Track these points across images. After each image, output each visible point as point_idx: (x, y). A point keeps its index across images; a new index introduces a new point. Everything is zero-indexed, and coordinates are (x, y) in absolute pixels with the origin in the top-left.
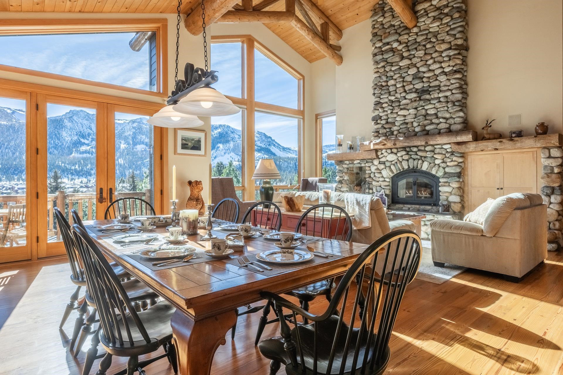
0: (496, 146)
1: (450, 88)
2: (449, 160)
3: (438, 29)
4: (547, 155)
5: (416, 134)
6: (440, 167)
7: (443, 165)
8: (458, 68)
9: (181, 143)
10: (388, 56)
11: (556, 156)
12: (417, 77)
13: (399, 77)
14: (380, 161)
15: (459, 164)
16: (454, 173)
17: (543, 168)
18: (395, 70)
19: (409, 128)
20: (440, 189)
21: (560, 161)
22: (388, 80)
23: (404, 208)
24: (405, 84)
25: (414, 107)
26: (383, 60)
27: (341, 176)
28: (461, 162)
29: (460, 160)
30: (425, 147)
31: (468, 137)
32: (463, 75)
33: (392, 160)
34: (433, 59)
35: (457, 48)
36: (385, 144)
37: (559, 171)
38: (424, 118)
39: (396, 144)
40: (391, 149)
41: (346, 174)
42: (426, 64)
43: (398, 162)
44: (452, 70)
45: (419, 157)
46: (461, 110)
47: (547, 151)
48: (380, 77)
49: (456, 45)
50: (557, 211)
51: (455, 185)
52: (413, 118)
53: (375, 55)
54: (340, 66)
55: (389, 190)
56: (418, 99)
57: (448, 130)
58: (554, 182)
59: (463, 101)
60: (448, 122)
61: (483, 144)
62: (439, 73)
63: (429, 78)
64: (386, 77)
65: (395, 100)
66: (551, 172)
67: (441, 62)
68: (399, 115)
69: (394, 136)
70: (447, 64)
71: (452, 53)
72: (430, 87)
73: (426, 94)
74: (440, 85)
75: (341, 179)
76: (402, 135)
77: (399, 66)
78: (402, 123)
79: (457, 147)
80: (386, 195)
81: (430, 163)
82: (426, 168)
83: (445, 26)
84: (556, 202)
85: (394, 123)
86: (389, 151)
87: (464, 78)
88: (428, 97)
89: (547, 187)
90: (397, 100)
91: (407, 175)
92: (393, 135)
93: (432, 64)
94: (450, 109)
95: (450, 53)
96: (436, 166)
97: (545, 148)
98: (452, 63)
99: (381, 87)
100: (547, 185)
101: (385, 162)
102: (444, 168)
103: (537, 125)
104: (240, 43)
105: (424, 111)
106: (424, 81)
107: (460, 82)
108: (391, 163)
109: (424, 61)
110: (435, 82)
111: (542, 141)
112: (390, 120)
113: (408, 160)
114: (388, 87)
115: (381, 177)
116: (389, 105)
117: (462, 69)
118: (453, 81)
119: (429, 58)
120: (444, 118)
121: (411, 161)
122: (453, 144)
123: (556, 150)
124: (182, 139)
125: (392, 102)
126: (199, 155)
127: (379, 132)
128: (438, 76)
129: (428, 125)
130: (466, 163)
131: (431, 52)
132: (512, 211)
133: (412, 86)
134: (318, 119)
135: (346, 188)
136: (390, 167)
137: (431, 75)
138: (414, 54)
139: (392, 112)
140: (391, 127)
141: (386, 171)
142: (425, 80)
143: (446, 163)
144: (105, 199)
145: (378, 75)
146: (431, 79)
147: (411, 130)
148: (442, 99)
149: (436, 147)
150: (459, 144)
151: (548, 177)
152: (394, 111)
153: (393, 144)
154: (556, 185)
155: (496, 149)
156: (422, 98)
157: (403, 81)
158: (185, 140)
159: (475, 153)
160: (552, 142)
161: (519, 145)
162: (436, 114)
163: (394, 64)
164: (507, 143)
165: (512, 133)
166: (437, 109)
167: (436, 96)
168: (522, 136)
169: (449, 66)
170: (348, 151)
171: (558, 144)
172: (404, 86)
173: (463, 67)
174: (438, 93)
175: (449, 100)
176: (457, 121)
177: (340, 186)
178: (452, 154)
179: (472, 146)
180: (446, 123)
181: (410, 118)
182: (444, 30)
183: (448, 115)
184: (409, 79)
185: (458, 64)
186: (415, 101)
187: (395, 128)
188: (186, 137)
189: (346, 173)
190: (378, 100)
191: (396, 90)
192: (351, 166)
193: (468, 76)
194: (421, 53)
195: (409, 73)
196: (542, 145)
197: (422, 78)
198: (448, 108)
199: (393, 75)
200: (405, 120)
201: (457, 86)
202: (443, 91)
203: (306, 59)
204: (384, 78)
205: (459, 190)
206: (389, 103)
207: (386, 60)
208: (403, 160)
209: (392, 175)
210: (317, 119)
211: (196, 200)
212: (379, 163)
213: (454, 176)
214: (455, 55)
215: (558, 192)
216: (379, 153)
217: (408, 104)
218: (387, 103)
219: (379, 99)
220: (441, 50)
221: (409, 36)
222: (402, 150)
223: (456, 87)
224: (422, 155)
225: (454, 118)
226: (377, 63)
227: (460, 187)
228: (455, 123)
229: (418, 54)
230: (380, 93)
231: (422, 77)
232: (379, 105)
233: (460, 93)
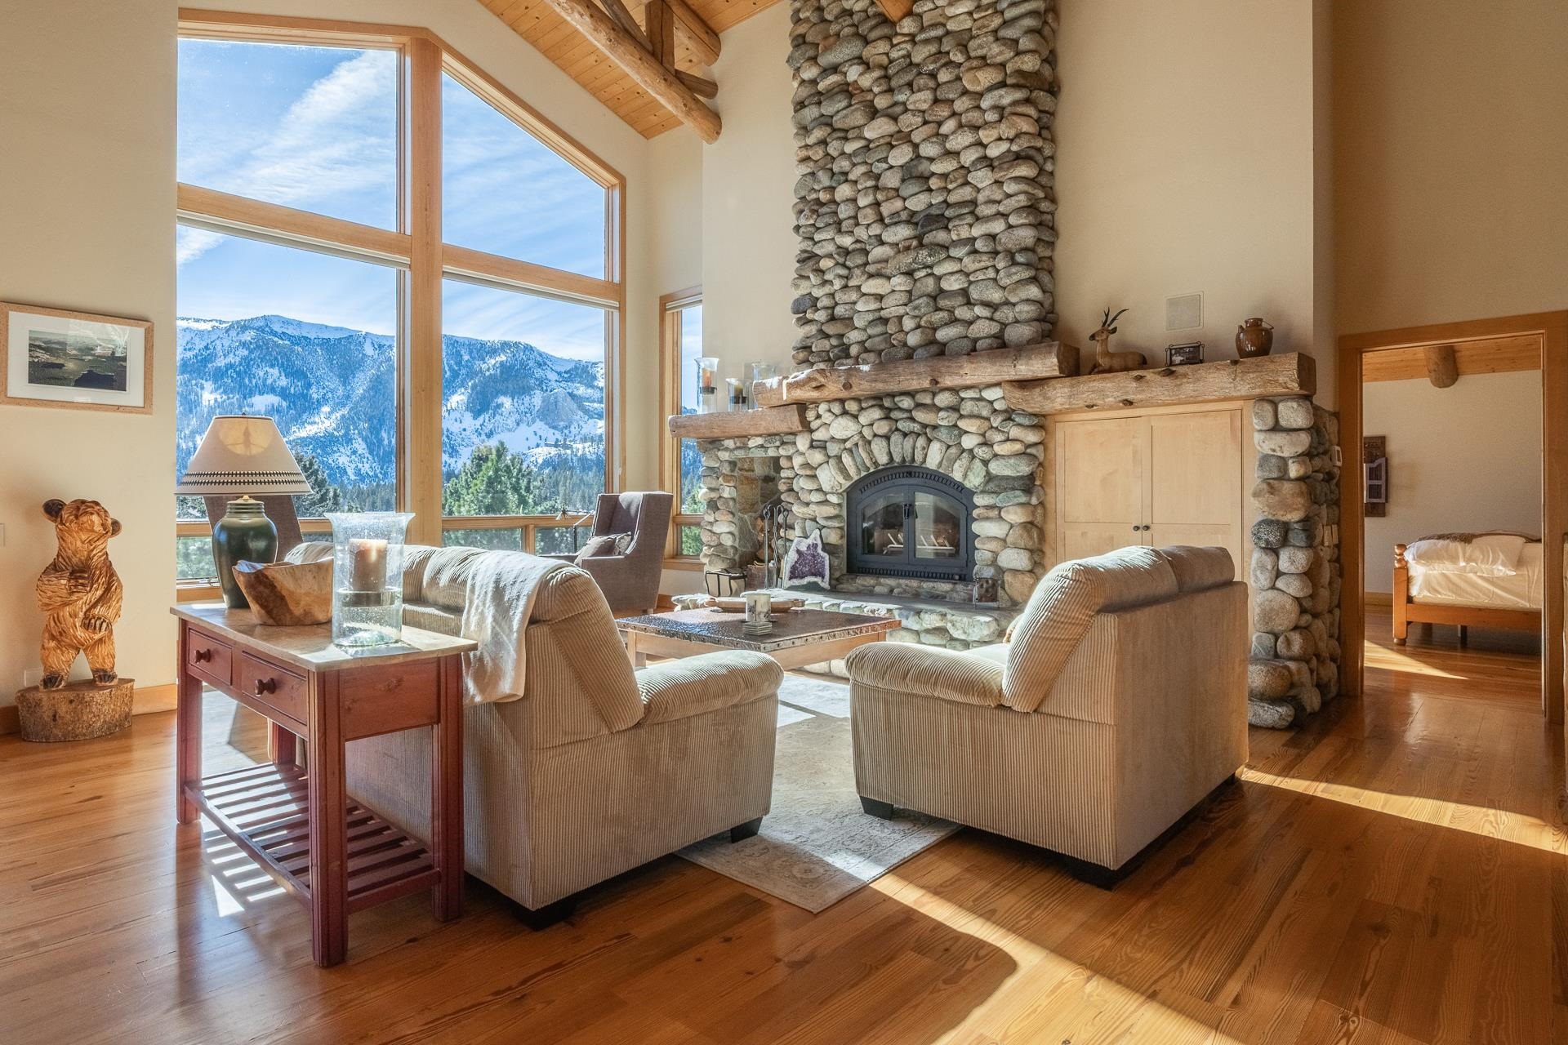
0: (1127, 393)
1: (1001, 208)
2: (998, 437)
3: (968, 24)
4: (1270, 422)
5: (910, 354)
6: (974, 457)
7: (982, 452)
8: (1026, 145)
9: (26, 359)
10: (835, 109)
11: (1295, 426)
12: (915, 174)
13: (863, 174)
14: (812, 441)
15: (1029, 451)
16: (1013, 478)
17: (1257, 463)
18: (855, 153)
19: (892, 335)
20: (976, 527)
21: (1304, 441)
22: (834, 185)
23: (878, 589)
24: (880, 197)
25: (903, 270)
26: (823, 120)
27: (713, 486)
28: (1035, 444)
29: (1032, 437)
30: (934, 394)
31: (1045, 364)
32: (1041, 171)
33: (845, 437)
34: (957, 117)
35: (1022, 82)
36: (822, 386)
37: (1302, 472)
38: (932, 304)
39: (851, 387)
40: (842, 401)
41: (729, 482)
42: (937, 134)
43: (860, 443)
44: (1009, 151)
45: (916, 427)
46: (1034, 280)
47: (1268, 407)
48: (813, 174)
49: (1020, 72)
50: (1297, 599)
51: (1015, 516)
52: (901, 302)
53: (800, 105)
54: (715, 145)
55: (839, 531)
56: (915, 243)
57: (995, 343)
58: (1288, 508)
59: (1043, 251)
60: (997, 315)
61: (1092, 387)
62: (974, 163)
63: (944, 176)
64: (830, 174)
65: (854, 246)
66: (1280, 475)
67: (977, 128)
68: (864, 295)
69: (850, 361)
70: (994, 134)
71: (1007, 97)
72: (949, 205)
73: (937, 229)
74: (976, 198)
75: (714, 495)
76: (871, 357)
77: (865, 139)
78: (872, 321)
79: (1018, 394)
80: (827, 547)
81: (949, 447)
82: (937, 462)
83: (990, 12)
84: (1293, 569)
85: (851, 319)
86: (836, 408)
87: (1044, 180)
88: (941, 236)
89: (1268, 522)
90: (858, 246)
91: (888, 484)
92: (848, 356)
93: (953, 133)
94: (1002, 273)
95: (1001, 97)
96: (964, 455)
97: (1263, 399)
98: (1006, 130)
99: (816, 207)
100: (1270, 517)
101: (826, 442)
102: (985, 463)
103: (1241, 327)
105: (931, 281)
106: (933, 187)
107: (1030, 191)
108: (842, 447)
109: (932, 125)
110: (961, 191)
111: (1252, 375)
112: (840, 311)
113: (887, 438)
114: (833, 207)
115: (817, 490)
116: (837, 264)
117: (1039, 150)
118: (1010, 188)
119: (946, 114)
120: (986, 304)
121: (896, 438)
122: (1007, 387)
123: (1295, 405)
124: (33, 347)
125: (846, 252)
126: (118, 408)
127: (811, 347)
128: (970, 172)
129: (942, 326)
130: (1051, 446)
131: (951, 96)
132: (1091, 616)
133: (898, 204)
134: (666, 310)
135: (726, 524)
136: (839, 458)
137: (951, 169)
138: (904, 104)
139: (846, 287)
140: (841, 332)
141: (827, 472)
142: (934, 183)
143: (992, 446)
145: (809, 170)
146: (951, 182)
147: (895, 342)
148: (979, 245)
149: (963, 395)
150: (1024, 384)
151: (1272, 490)
152: (851, 284)
153: (844, 386)
154: (1294, 517)
155: (1129, 403)
156: (926, 240)
157: (876, 188)
158: (47, 350)
159: (1075, 416)
160: (1281, 379)
161: (1188, 388)
162: (964, 292)
163: (850, 135)
164: (1156, 386)
165: (1173, 352)
166: (968, 275)
167: (965, 233)
168: (1201, 362)
169: (1000, 139)
170: (730, 407)
171: (1295, 386)
172: (877, 204)
173: (1039, 143)
174: (971, 226)
175: (999, 248)
176: (1020, 312)
177: (712, 520)
178: (1009, 419)
179: (1059, 396)
180: (991, 319)
181: (895, 302)
182: (984, 27)
183: (996, 296)
184: (891, 180)
185: (1026, 133)
186: (908, 248)
187: (854, 336)
188: (53, 338)
189: (727, 478)
190: (809, 249)
191: (855, 217)
192: (740, 454)
193: (1057, 175)
194: (922, 100)
195: (891, 161)
196: (1252, 388)
197: (925, 178)
198: (997, 271)
199: (847, 169)
200: (882, 309)
201: (1023, 204)
202: (983, 217)
203: (632, 126)
204: (825, 179)
205: (1029, 532)
206: (836, 256)
207: (828, 120)
208: (875, 435)
209: (847, 484)
210: (663, 310)
211: (71, 574)
212: (812, 447)
213: (1013, 489)
214: (1015, 103)
215: (1298, 538)
216: (810, 415)
217: (886, 261)
218: (830, 256)
219: (810, 243)
220: (978, 89)
221: (893, 46)
222: (872, 406)
223: (1018, 205)
224: (927, 422)
225: (1014, 305)
226: (804, 130)
227: (1031, 523)
228: (1017, 322)
229: (915, 102)
230: (814, 225)
231: (927, 174)
232: (811, 263)
233: (1030, 225)
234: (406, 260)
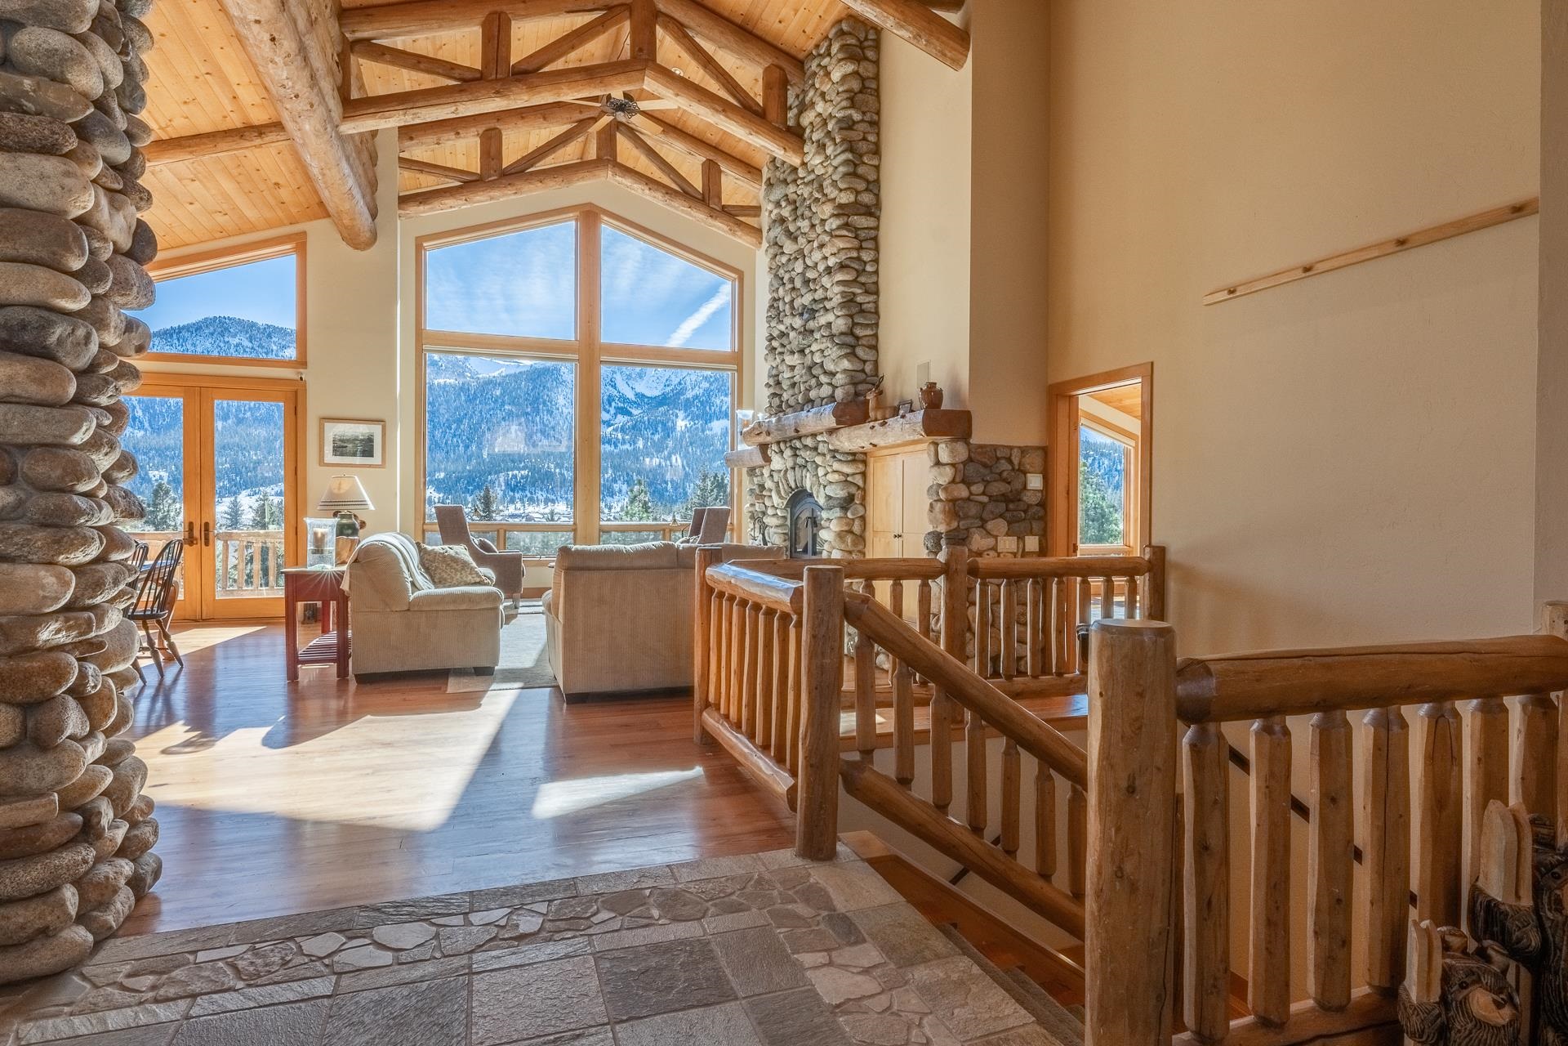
1: (833, 304)
2: (829, 469)
3: (822, 170)
4: (934, 459)
6: (821, 483)
7: (824, 480)
8: (844, 257)
9: (332, 446)
10: (778, 233)
11: (946, 462)
12: (805, 279)
13: (788, 279)
14: (771, 471)
15: (848, 479)
16: (839, 499)
17: (929, 489)
18: (785, 264)
20: (821, 534)
21: (950, 473)
22: (779, 287)
24: (793, 296)
25: (798, 348)
26: (775, 240)
28: (854, 474)
29: (847, 469)
31: (831, 418)
32: (859, 273)
35: (841, 212)
36: (761, 433)
37: (947, 496)
39: (770, 433)
42: (812, 250)
43: (785, 474)
44: (836, 262)
45: (802, 462)
46: (851, 355)
48: (773, 280)
49: (841, 205)
52: (800, 371)
56: (804, 329)
58: (939, 525)
59: (861, 332)
60: (834, 381)
62: (823, 271)
63: (814, 281)
64: (778, 279)
66: (937, 498)
70: (831, 250)
72: (815, 302)
73: (811, 319)
74: (825, 296)
76: (791, 411)
77: (788, 254)
81: (813, 476)
82: (810, 486)
85: (783, 383)
86: (777, 448)
87: (864, 279)
88: (812, 324)
89: (930, 533)
90: (785, 331)
95: (832, 223)
96: (818, 481)
97: (931, 442)
98: (834, 248)
99: (773, 303)
100: (932, 529)
102: (825, 487)
103: (922, 389)
104: (574, 222)
105: (810, 356)
106: (811, 289)
107: (849, 290)
108: (779, 475)
110: (820, 291)
114: (778, 303)
115: (771, 506)
116: (780, 343)
118: (836, 289)
119: (814, 236)
120: (830, 373)
121: (796, 469)
122: (826, 434)
123: (944, 447)
124: (335, 439)
125: (782, 335)
126: (370, 466)
128: (822, 277)
130: (871, 475)
133: (799, 301)
136: (778, 483)
138: (800, 228)
139: (781, 360)
142: (811, 286)
143: (827, 475)
144: (196, 539)
145: (772, 276)
146: (817, 285)
148: (825, 331)
151: (933, 510)
152: (783, 358)
153: (767, 433)
154: (942, 529)
155: (875, 445)
156: (808, 327)
157: (792, 289)
158: (340, 440)
161: (890, 435)
162: (821, 364)
164: (879, 433)
166: (822, 352)
167: (820, 322)
169: (833, 254)
171: (923, 434)
172: (792, 301)
173: (859, 253)
174: (822, 316)
175: (833, 333)
178: (833, 456)
180: (830, 384)
181: (797, 372)
183: (832, 367)
184: (797, 283)
185: (843, 249)
186: (801, 333)
188: (342, 434)
190: (771, 332)
191: (785, 310)
194: (806, 226)
195: (797, 270)
197: (808, 282)
198: (831, 350)
199: (783, 275)
201: (840, 301)
202: (827, 310)
204: (776, 283)
208: (790, 467)
212: (771, 474)
213: (837, 506)
214: (836, 228)
215: (945, 544)
216: (769, 452)
217: (794, 342)
218: (777, 338)
219: (770, 329)
222: (788, 446)
223: (837, 302)
224: (806, 458)
225: (838, 373)
226: (771, 247)
230: (772, 316)
231: (809, 279)
232: (771, 343)
233: (845, 315)
234: (576, 357)
